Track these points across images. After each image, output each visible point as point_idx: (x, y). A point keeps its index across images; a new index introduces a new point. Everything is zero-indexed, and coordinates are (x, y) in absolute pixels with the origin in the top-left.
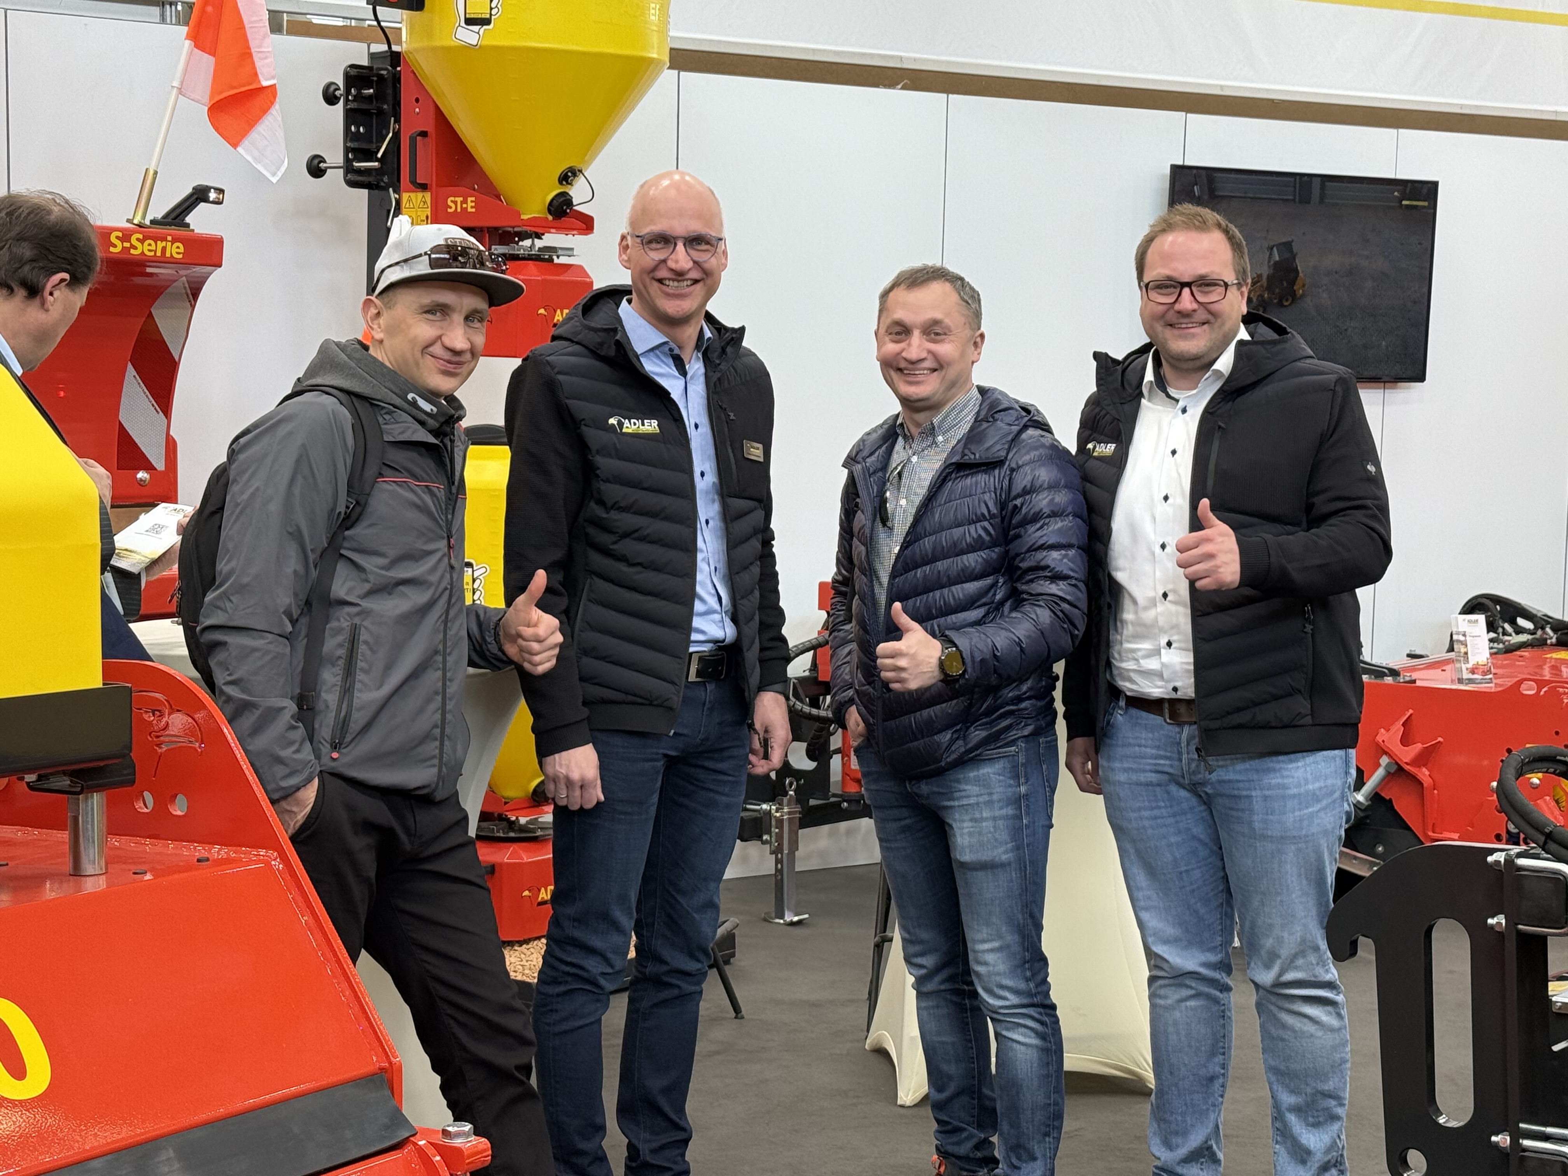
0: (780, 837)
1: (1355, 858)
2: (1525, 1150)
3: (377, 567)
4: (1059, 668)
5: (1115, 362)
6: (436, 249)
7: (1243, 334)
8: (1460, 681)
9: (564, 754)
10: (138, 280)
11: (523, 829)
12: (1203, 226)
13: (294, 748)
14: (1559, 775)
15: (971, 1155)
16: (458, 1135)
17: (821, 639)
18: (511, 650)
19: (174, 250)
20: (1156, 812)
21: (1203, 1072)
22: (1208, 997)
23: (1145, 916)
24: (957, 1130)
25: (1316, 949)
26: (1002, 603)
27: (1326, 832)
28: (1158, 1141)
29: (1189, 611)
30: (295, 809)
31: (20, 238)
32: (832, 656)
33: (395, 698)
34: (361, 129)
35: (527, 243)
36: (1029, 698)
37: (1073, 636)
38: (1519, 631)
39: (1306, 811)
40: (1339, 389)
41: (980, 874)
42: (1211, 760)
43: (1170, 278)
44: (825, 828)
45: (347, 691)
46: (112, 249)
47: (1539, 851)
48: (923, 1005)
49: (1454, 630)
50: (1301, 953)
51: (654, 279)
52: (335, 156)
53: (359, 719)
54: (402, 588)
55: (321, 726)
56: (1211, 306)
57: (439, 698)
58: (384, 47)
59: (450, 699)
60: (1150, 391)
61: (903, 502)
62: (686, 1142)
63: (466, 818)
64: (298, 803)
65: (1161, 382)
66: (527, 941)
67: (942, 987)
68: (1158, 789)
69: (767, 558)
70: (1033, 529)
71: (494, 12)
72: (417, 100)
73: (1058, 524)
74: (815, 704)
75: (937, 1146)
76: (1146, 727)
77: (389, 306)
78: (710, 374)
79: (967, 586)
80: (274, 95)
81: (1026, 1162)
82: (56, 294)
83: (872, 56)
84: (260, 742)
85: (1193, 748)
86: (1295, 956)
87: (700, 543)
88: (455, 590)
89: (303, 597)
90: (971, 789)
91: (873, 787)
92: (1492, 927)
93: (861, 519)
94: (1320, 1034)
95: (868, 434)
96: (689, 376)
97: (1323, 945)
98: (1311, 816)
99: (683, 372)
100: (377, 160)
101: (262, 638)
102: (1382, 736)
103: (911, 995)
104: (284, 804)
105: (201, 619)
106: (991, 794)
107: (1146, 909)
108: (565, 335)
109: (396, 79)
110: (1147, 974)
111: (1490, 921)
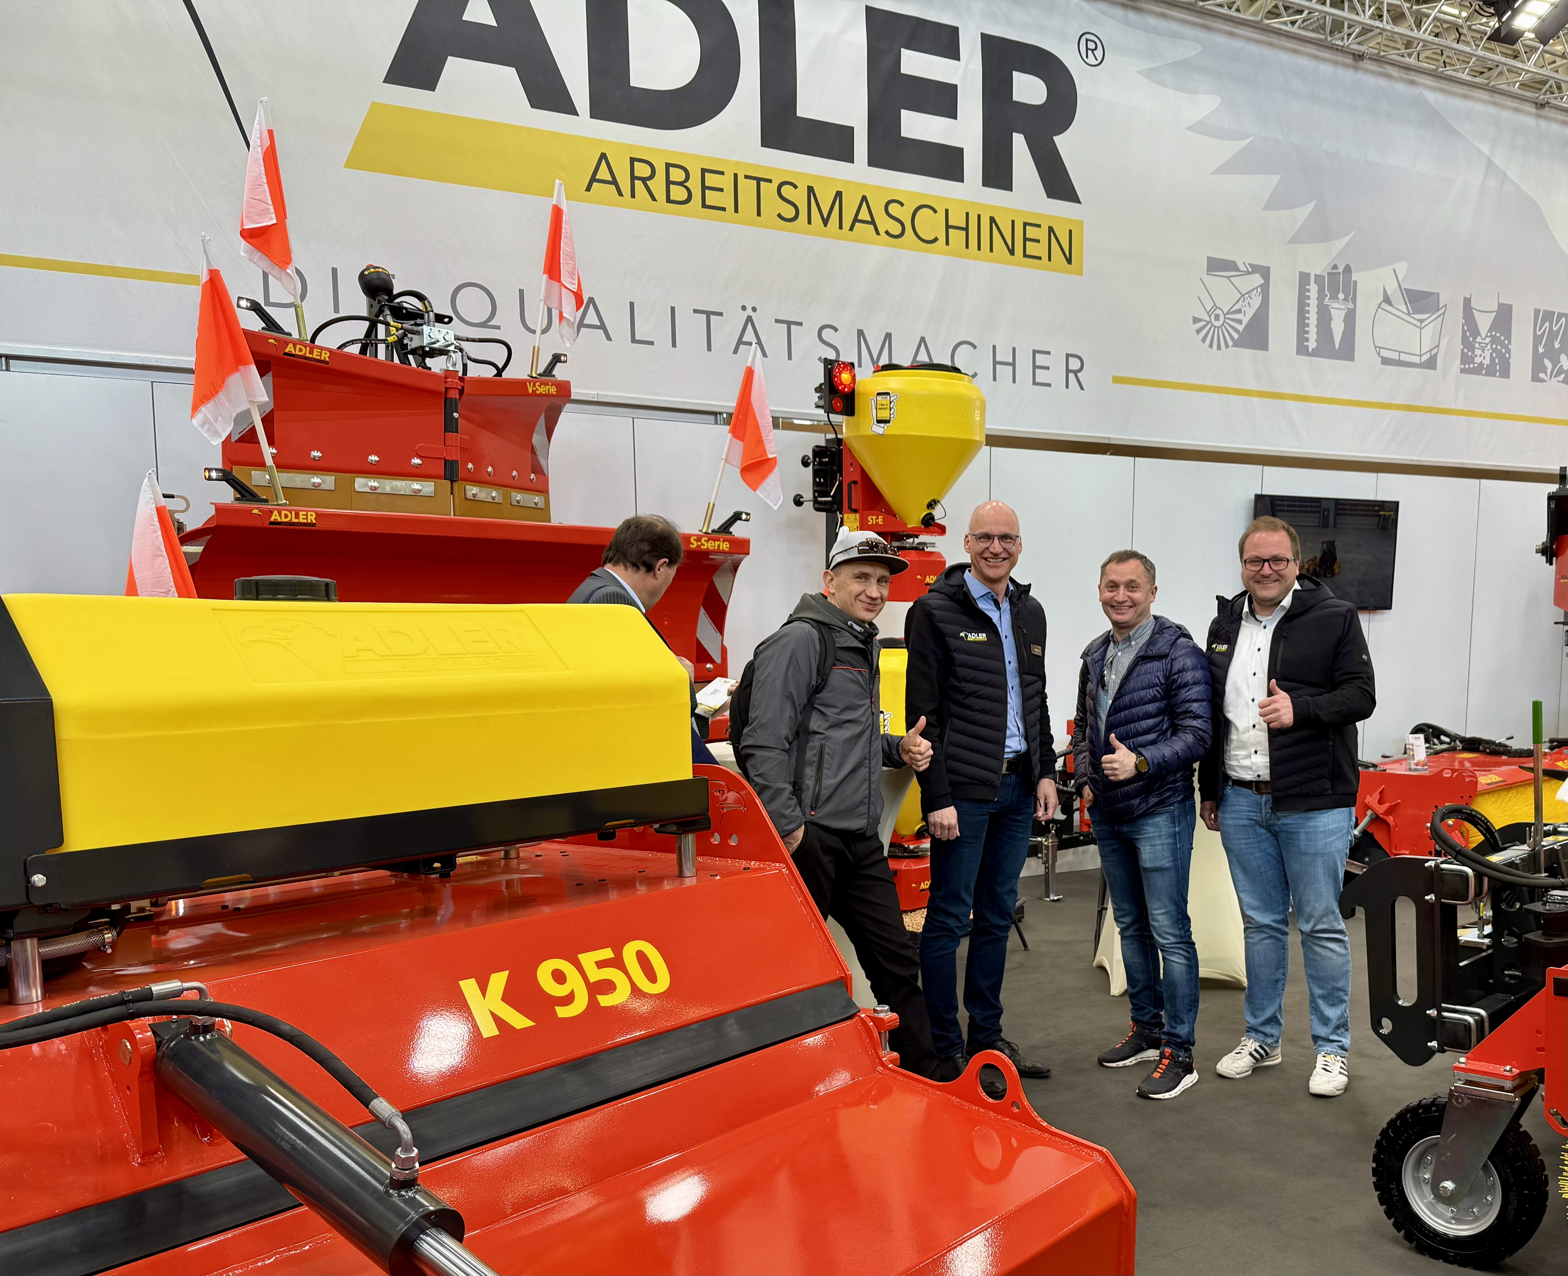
0: (1047, 855)
1: (1354, 864)
2: (1445, 1018)
3: (833, 713)
4: (1196, 765)
5: (1228, 601)
6: (861, 544)
7: (1297, 586)
8: (1410, 770)
9: (939, 811)
10: (705, 562)
11: (912, 851)
12: (1275, 528)
13: (792, 809)
14: (1463, 820)
15: (1150, 1021)
16: (881, 1011)
17: (1068, 750)
18: (906, 758)
19: (724, 546)
20: (1249, 841)
21: (1272, 977)
22: (1276, 938)
23: (1242, 895)
24: (1143, 1008)
25: (1333, 912)
26: (1166, 730)
27: (1339, 851)
28: (1249, 1013)
29: (1267, 735)
30: (792, 841)
31: (643, 540)
32: (1074, 760)
33: (844, 782)
34: (822, 480)
35: (911, 540)
36: (1180, 781)
37: (1205, 749)
38: (1442, 743)
39: (1328, 840)
40: (1348, 615)
41: (1155, 874)
42: (1279, 814)
43: (1257, 557)
44: (1071, 850)
45: (818, 779)
46: (692, 546)
47: (1453, 860)
48: (1124, 943)
49: (1407, 742)
50: (1325, 915)
51: (982, 558)
52: (808, 495)
53: (825, 794)
54: (847, 725)
55: (805, 797)
56: (1280, 572)
57: (867, 782)
58: (834, 436)
59: (873, 783)
60: (1246, 617)
61: (1113, 677)
62: (999, 1016)
63: (882, 846)
64: (794, 838)
65: (1252, 612)
66: (914, 910)
67: (1135, 933)
68: (1249, 828)
69: (1044, 708)
70: (1184, 691)
71: (892, 416)
72: (851, 464)
73: (1196, 689)
74: (1065, 785)
75: (1132, 1017)
76: (1243, 796)
77: (837, 575)
78: (1013, 609)
79: (1148, 721)
80: (775, 463)
81: (1179, 1024)
82: (662, 569)
83: (1094, 437)
84: (774, 806)
85: (1268, 806)
86: (1322, 916)
87: (1009, 699)
88: (874, 726)
89: (794, 730)
90: (1150, 829)
91: (1097, 828)
92: (1427, 901)
93: (1090, 686)
94: (1335, 957)
95: (1094, 641)
96: (1002, 610)
97: (1337, 911)
98: (1331, 842)
99: (999, 609)
100: (830, 496)
101: (774, 752)
102: (1368, 799)
103: (1118, 938)
104: (786, 839)
105: (741, 742)
106: (1160, 831)
107: (1243, 892)
108: (936, 589)
109: (840, 452)
110: (1243, 927)
111: (1426, 897)
